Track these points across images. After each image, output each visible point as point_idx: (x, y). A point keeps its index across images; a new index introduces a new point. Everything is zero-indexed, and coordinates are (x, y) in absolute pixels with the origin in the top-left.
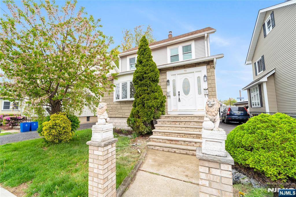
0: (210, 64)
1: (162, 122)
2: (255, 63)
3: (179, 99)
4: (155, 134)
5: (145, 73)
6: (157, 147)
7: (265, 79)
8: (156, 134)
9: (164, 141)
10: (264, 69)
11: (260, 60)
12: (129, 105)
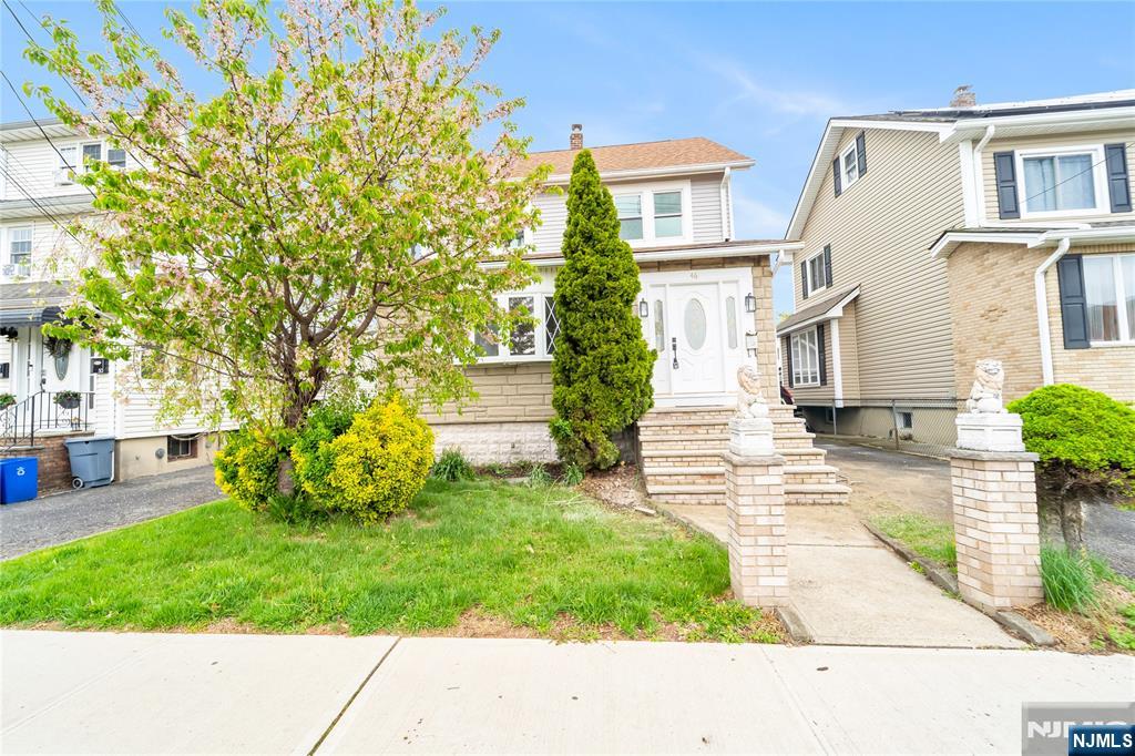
0: (762, 264)
1: (653, 428)
2: (804, 264)
3: (675, 360)
4: (652, 464)
5: (609, 277)
6: (681, 497)
7: (837, 311)
8: (656, 464)
9: (690, 479)
10: (830, 283)
11: (820, 257)
12: (535, 379)
